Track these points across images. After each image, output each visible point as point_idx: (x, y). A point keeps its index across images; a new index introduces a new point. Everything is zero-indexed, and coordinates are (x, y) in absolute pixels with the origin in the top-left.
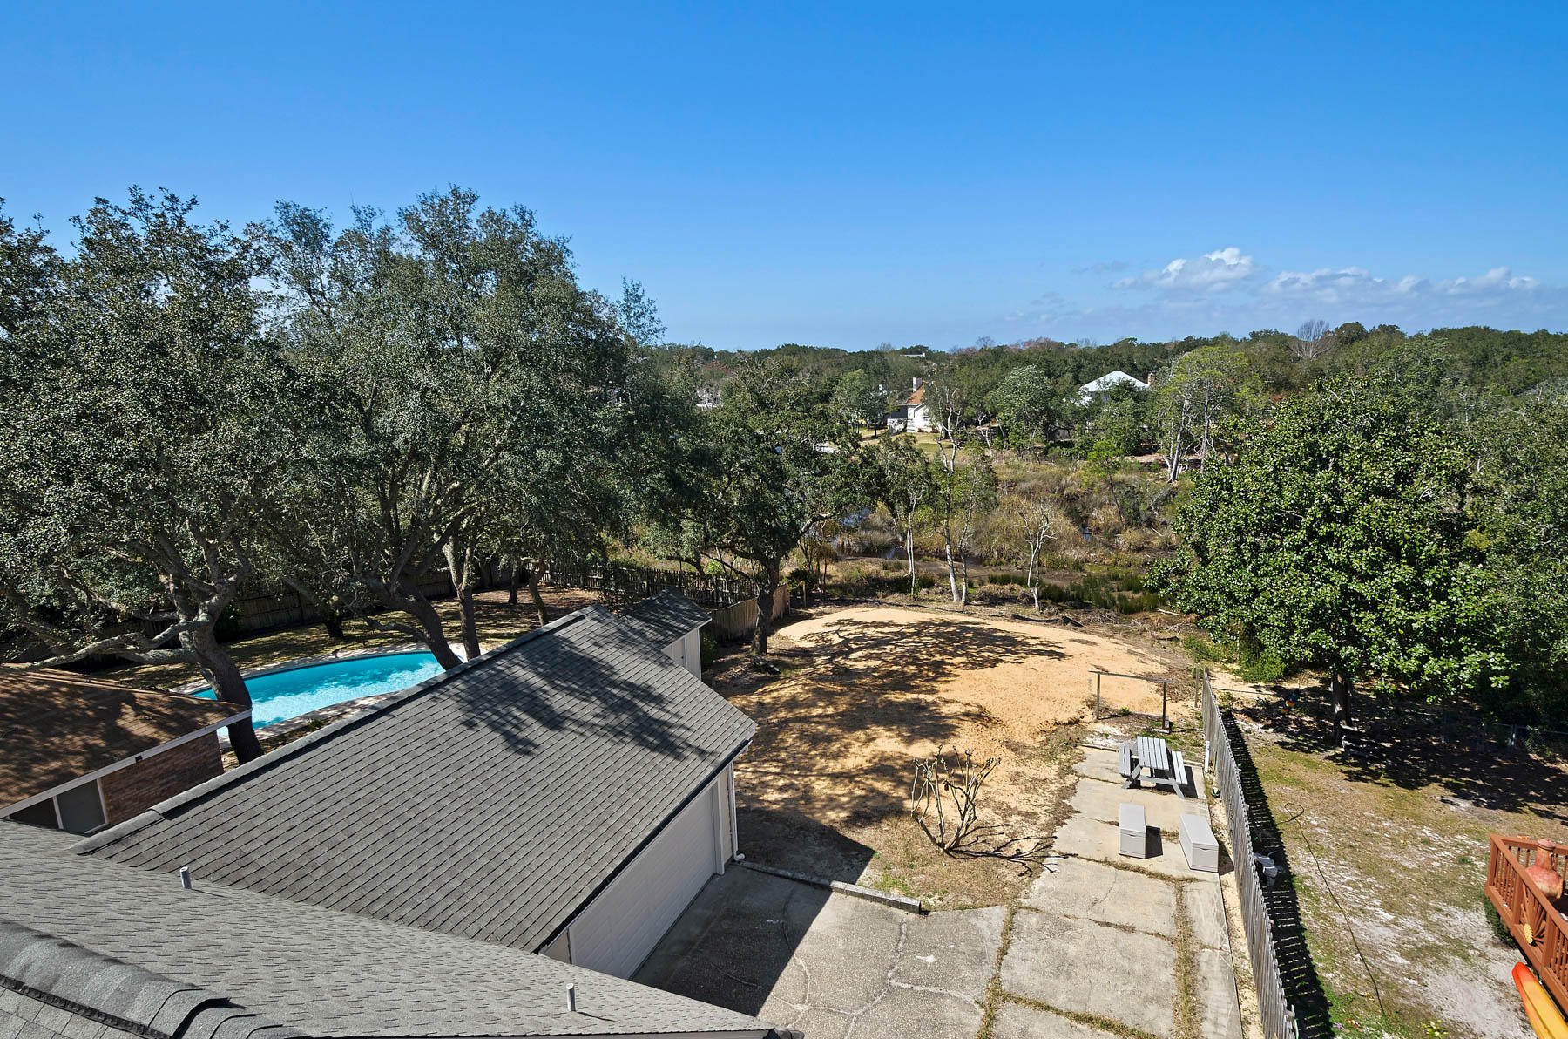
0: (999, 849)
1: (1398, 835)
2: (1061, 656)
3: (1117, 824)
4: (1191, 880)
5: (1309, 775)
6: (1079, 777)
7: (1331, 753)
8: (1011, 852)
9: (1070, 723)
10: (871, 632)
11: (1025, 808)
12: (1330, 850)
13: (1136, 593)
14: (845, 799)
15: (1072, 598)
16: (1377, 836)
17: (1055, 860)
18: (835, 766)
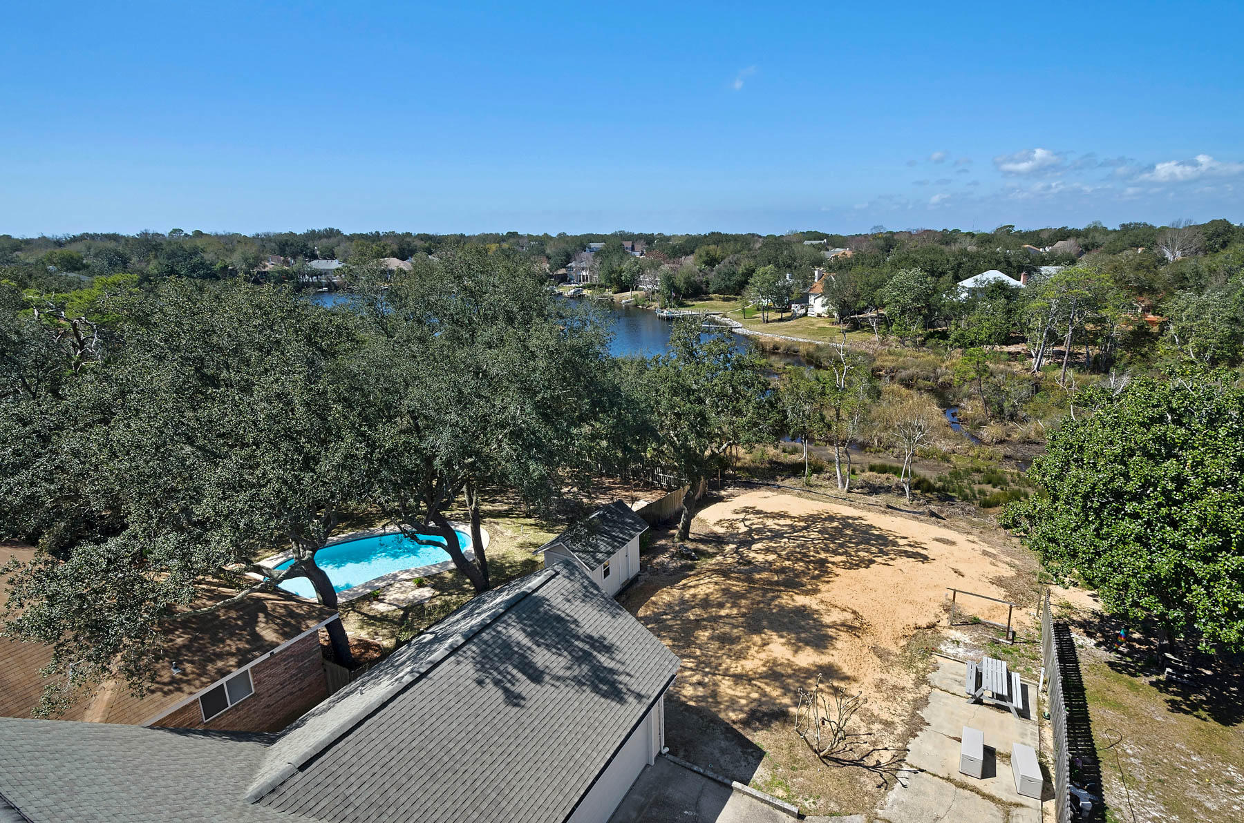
0: (861, 760)
1: (1205, 772)
2: (925, 559)
3: (960, 740)
4: (1018, 805)
5: (1130, 699)
6: (932, 687)
7: (1154, 678)
8: (870, 762)
9: (928, 627)
10: (770, 523)
11: (885, 716)
12: (1141, 782)
13: (995, 486)
14: (743, 702)
15: (938, 490)
16: (1184, 771)
17: (906, 774)
18: (738, 667)
